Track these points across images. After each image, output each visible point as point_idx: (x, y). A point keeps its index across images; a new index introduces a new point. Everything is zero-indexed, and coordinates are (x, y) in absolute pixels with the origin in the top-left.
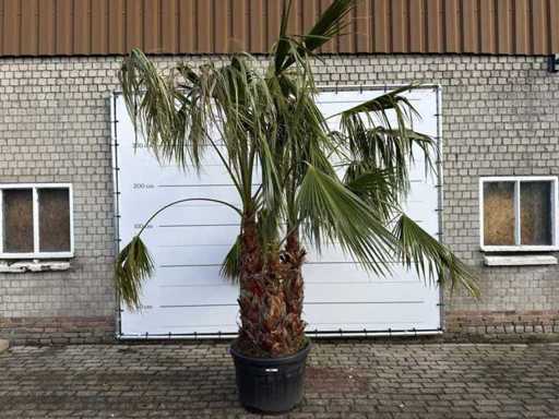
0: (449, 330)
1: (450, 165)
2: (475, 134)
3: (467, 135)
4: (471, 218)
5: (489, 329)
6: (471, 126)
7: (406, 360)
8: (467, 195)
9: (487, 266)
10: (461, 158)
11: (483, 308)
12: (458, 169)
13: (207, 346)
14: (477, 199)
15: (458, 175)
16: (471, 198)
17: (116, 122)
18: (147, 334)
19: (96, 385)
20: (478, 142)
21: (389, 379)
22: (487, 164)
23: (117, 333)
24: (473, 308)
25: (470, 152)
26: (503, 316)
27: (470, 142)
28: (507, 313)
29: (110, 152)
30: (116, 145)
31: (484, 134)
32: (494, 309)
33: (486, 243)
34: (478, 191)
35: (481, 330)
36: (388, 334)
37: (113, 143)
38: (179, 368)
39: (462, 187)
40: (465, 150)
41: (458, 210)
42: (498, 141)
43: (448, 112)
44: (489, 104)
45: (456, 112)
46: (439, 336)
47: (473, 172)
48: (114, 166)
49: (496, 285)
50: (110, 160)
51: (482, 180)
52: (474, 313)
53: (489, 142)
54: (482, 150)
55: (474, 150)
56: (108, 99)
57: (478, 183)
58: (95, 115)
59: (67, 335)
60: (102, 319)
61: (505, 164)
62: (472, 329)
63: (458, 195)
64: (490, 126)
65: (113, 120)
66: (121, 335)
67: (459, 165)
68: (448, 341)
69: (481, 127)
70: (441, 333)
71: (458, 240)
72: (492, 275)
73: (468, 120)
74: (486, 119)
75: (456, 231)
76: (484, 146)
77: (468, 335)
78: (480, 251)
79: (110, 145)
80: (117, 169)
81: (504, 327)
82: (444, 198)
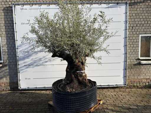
0: (128, 85)
1: (130, 30)
2: (139, 20)
3: (136, 20)
4: (137, 48)
5: (141, 84)
6: (138, 17)
7: (115, 95)
8: (135, 41)
9: (141, 64)
10: (134, 28)
11: (139, 78)
12: (133, 32)
13: (49, 91)
14: (139, 42)
15: (133, 34)
16: (137, 42)
18: (29, 88)
20: (140, 23)
22: (142, 30)
23: (19, 88)
24: (136, 78)
25: (137, 26)
26: (145, 80)
27: (137, 23)
28: (147, 79)
29: (13, 26)
30: (15, 23)
31: (142, 20)
32: (143, 78)
33: (141, 57)
34: (139, 39)
35: (138, 85)
36: (108, 86)
37: (14, 23)
38: (39, 100)
39: (134, 38)
40: (135, 25)
41: (132, 46)
42: (146, 22)
43: (130, 12)
44: (144, 9)
45: (133, 12)
47: (137, 33)
48: (15, 31)
49: (144, 70)
50: (14, 29)
51: (140, 35)
53: (143, 22)
55: (138, 25)
56: (12, 7)
57: (139, 36)
58: (8, 13)
59: (3, 88)
61: (148, 30)
62: (135, 84)
63: (132, 41)
64: (144, 17)
65: (14, 14)
67: (133, 30)
68: (127, 88)
69: (141, 17)
70: (125, 86)
71: (132, 56)
72: (142, 67)
73: (137, 15)
74: (143, 15)
75: (131, 53)
76: (142, 24)
77: (134, 86)
78: (139, 59)
79: (13, 24)
80: (16, 32)
81: (145, 83)
82: (128, 42)
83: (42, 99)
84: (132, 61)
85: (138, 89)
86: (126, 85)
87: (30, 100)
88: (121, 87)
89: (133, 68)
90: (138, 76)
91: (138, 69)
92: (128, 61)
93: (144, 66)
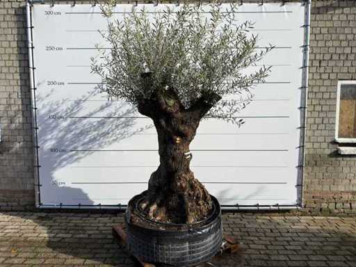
0: (305, 207)
1: (314, 70)
2: (336, 43)
3: (329, 44)
4: (330, 115)
5: (338, 205)
6: (334, 37)
7: (272, 231)
8: (326, 96)
9: (340, 154)
10: (323, 64)
11: (334, 189)
12: (321, 74)
13: (109, 215)
14: (335, 99)
15: (321, 79)
16: (330, 98)
17: (32, 27)
18: (61, 205)
19: (6, 252)
20: (339, 51)
21: (259, 250)
22: (345, 70)
23: (37, 203)
24: (326, 188)
25: (331, 59)
26: (350, 196)
27: (332, 50)
28: (353, 193)
29: (28, 53)
30: (33, 48)
31: (345, 43)
32: (343, 190)
33: (340, 136)
34: (336, 92)
35: (332, 206)
36: (256, 208)
37: (30, 46)
38: (82, 236)
39: (323, 89)
40: (327, 57)
41: (318, 108)
43: (315, 24)
44: (350, 18)
45: (321, 24)
46: (298, 210)
47: (333, 76)
48: (31, 66)
49: (346, 170)
50: (28, 61)
51: (340, 83)
52: (327, 193)
53: (348, 50)
54: (342, 57)
55: (335, 57)
56: (25, 8)
57: (336, 85)
60: (24, 192)
62: (324, 205)
63: (319, 96)
64: (350, 37)
65: (29, 26)
66: (40, 204)
67: (322, 70)
68: (304, 214)
69: (342, 37)
70: (299, 208)
71: (317, 133)
72: (343, 162)
73: (332, 31)
74: (347, 31)
75: (316, 126)
76: (344, 54)
77: (321, 210)
78: (334, 142)
79: (28, 48)
80: (34, 68)
81: (350, 204)
82: (308, 98)
83: (89, 235)
84: (316, 145)
85: (332, 218)
86: (300, 205)
87: (60, 235)
88: (288, 211)
89: (320, 166)
90: (332, 186)
91: (331, 168)
92: (307, 145)
93: (348, 159)
